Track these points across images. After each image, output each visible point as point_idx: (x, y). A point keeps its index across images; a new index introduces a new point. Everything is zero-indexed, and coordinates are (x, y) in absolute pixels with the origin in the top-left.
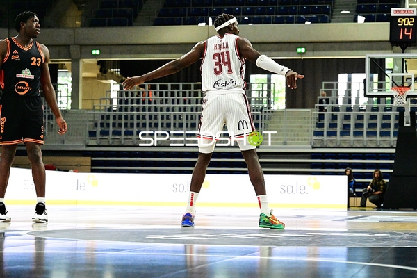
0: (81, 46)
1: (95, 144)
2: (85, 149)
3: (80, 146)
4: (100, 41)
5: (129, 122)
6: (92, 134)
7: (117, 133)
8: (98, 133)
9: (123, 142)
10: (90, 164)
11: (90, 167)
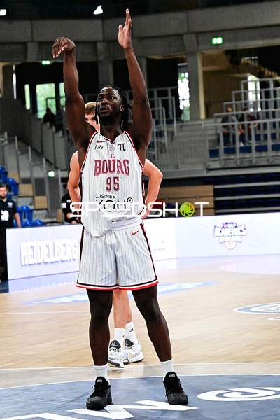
0: (198, 34)
1: (219, 166)
2: (205, 174)
3: (199, 172)
4: (221, 25)
5: (262, 132)
6: (214, 153)
7: (246, 150)
8: (221, 151)
9: (254, 162)
10: (212, 194)
11: (212, 198)
